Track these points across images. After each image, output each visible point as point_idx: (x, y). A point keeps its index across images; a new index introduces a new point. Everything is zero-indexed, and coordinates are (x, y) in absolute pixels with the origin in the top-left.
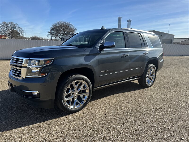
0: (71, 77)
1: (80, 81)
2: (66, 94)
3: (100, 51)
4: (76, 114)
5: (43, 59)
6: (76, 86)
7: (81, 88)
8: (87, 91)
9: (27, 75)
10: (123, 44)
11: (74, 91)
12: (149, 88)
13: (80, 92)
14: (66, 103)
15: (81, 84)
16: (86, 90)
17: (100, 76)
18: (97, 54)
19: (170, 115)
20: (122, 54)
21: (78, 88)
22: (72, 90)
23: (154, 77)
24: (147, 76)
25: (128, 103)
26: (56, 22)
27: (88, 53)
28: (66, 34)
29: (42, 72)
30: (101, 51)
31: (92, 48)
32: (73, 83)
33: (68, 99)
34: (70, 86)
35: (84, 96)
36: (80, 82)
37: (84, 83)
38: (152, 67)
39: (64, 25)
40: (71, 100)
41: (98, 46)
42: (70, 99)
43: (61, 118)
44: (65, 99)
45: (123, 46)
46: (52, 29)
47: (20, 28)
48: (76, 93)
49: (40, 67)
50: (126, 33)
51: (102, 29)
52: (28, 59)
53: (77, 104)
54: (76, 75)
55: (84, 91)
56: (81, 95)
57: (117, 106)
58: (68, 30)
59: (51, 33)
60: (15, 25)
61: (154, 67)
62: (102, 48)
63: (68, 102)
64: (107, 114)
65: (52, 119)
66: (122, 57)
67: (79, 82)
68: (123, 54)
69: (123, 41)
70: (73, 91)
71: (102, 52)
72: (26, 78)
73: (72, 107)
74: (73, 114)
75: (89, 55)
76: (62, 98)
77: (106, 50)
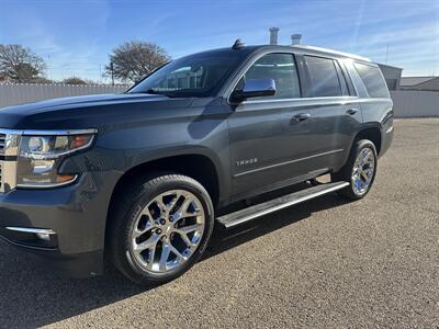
0: (151, 182)
1: (179, 193)
2: (137, 232)
3: (234, 108)
4: (168, 287)
5: (65, 133)
6: (168, 208)
7: (182, 213)
8: (200, 220)
9: (19, 180)
10: (294, 87)
11: (163, 222)
12: (359, 202)
13: (180, 224)
14: (139, 259)
15: (182, 199)
16: (195, 217)
17: (233, 178)
18: (224, 116)
19: (432, 281)
20: (291, 115)
21: (173, 212)
22: (154, 218)
23: (370, 171)
24: (355, 169)
25: (312, 247)
26: (122, 44)
27: (199, 113)
28: (146, 71)
29: (60, 171)
30: (236, 106)
31: (210, 99)
32: (159, 199)
33: (144, 246)
34: (150, 208)
35: (190, 235)
36: (178, 197)
37: (190, 198)
38: (367, 146)
39: (142, 51)
40: (154, 248)
41: (227, 93)
42: (151, 244)
43: (126, 301)
44: (135, 246)
45: (294, 93)
46: (115, 60)
47: (37, 59)
48: (169, 228)
49: (57, 156)
50: (302, 57)
51: (236, 46)
52: (20, 132)
53: (172, 257)
54: (166, 177)
55: (190, 221)
56: (183, 233)
57: (282, 258)
58: (152, 62)
59: (112, 69)
60: (24, 50)
61: (371, 148)
62: (238, 97)
63: (145, 254)
64: (257, 286)
65: (99, 305)
66: (293, 122)
67: (175, 196)
68: (295, 113)
69: (294, 80)
70: (158, 220)
71: (237, 110)
72: (17, 188)
73: (156, 267)
74: (160, 289)
75: (201, 118)
76: (125, 246)
77: (249, 104)
